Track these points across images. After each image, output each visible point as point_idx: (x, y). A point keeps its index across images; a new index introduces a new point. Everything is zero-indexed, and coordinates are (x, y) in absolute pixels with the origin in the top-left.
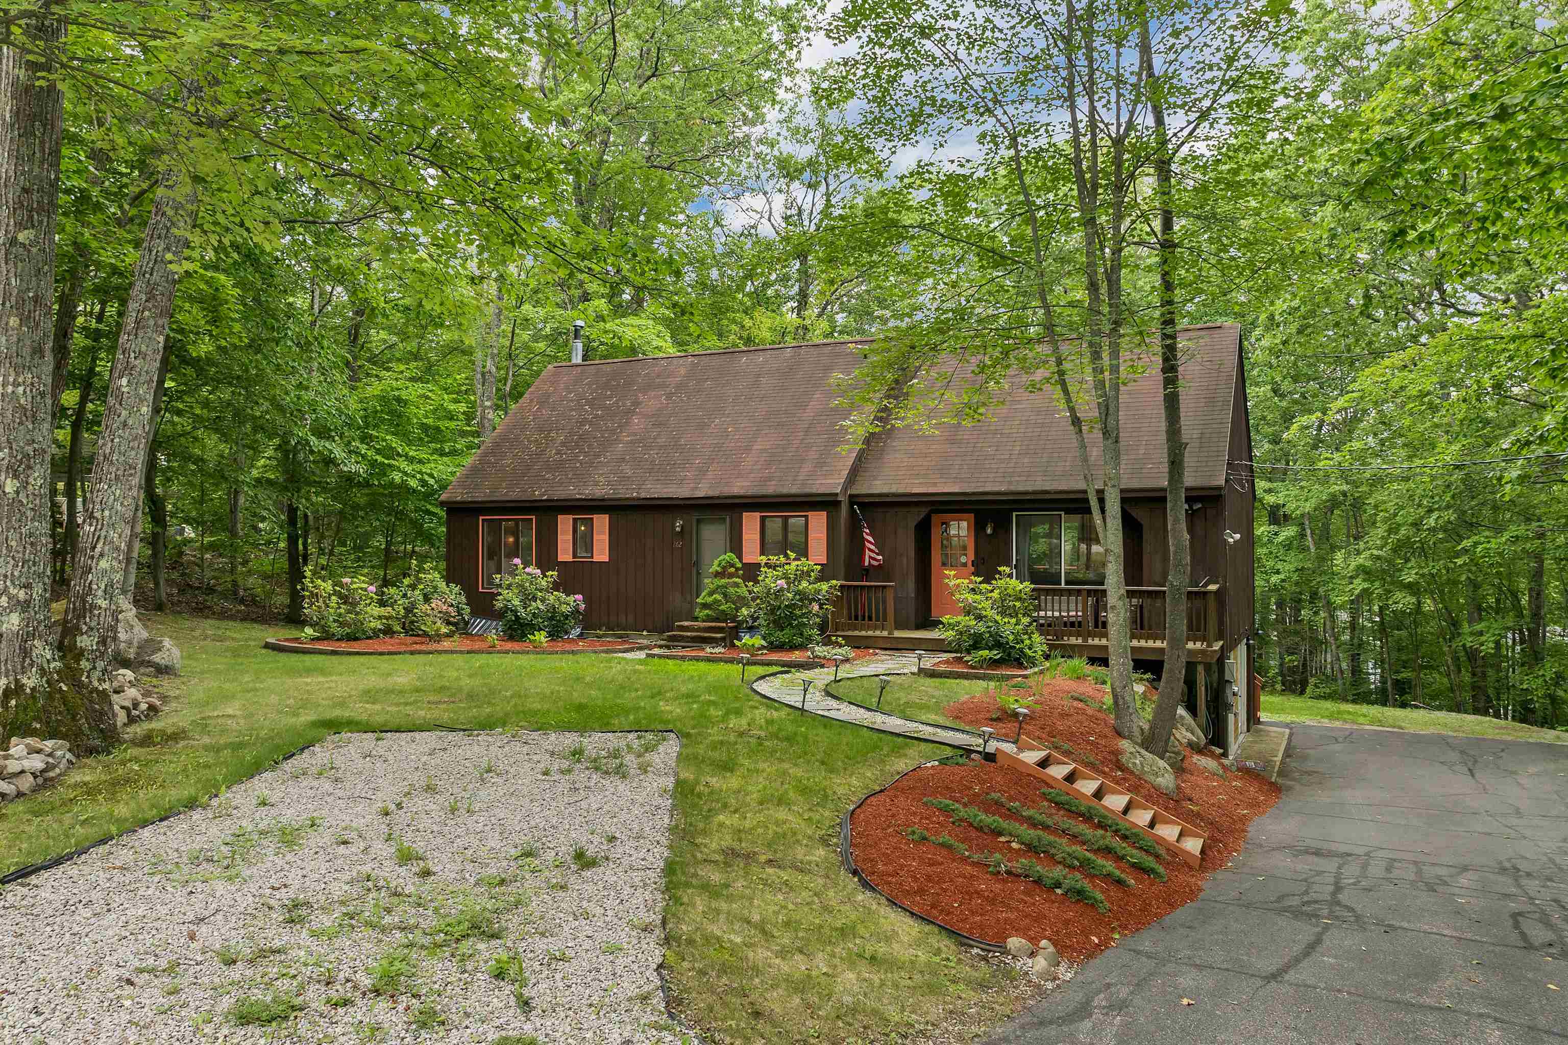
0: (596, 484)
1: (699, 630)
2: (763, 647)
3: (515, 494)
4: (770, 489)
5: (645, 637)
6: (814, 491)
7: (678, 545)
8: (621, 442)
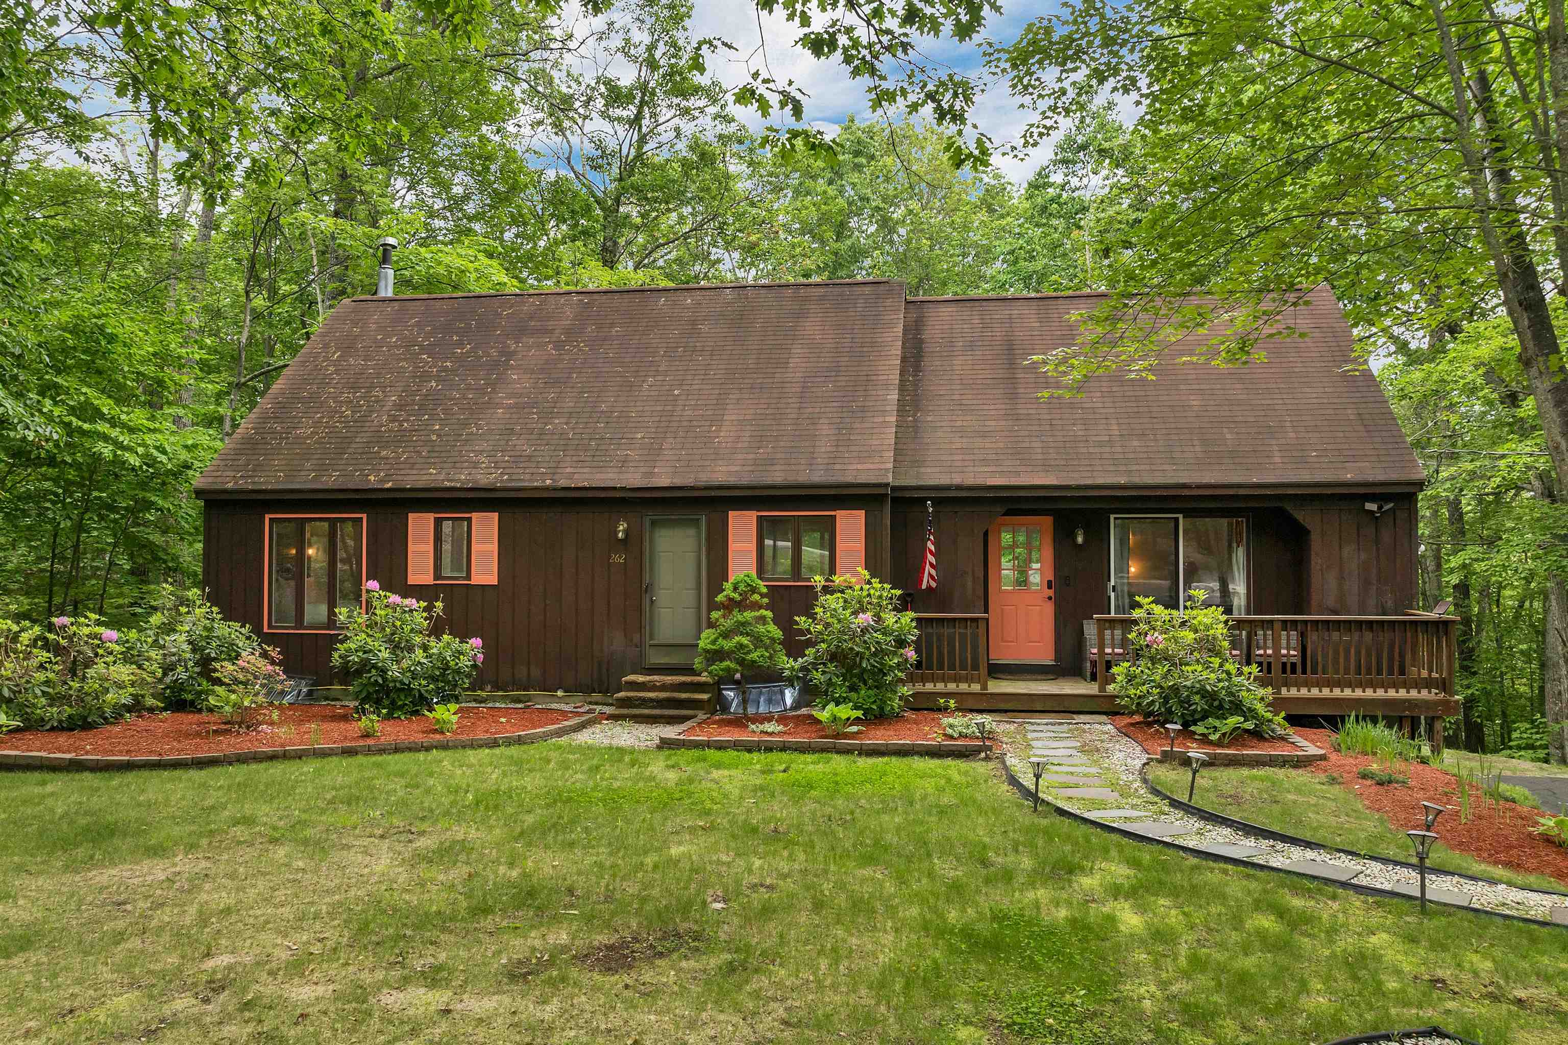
0: (475, 465)
1: (664, 688)
2: (857, 721)
3: (332, 480)
4: (777, 476)
5: (560, 700)
6: (850, 479)
7: (618, 559)
8: (499, 405)
